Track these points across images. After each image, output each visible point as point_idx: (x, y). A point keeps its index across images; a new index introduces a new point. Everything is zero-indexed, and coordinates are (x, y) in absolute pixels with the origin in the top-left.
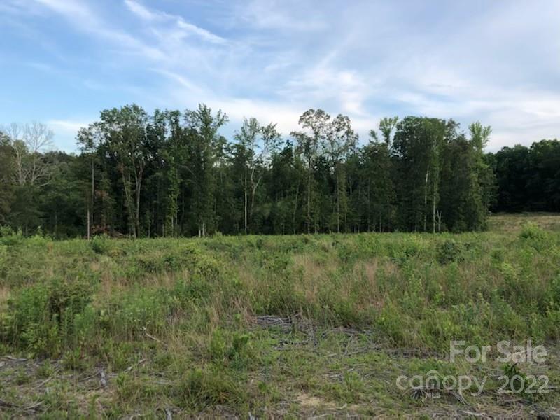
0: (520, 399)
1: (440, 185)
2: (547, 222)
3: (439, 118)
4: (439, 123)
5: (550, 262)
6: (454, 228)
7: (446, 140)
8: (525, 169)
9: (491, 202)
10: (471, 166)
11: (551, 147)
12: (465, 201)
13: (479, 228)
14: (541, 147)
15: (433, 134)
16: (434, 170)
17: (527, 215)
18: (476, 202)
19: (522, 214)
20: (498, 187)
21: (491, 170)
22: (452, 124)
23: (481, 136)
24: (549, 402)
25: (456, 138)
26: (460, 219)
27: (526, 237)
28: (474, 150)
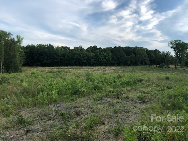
0: (22, 126)
1: (4, 56)
2: (40, 69)
3: (4, 31)
4: (4, 33)
5: (38, 81)
6: (10, 72)
7: (7, 39)
8: (34, 52)
9: (23, 63)
10: (16, 50)
11: (42, 46)
12: (14, 62)
13: (19, 71)
14: (39, 46)
15: (2, 36)
16: (2, 50)
17: (34, 67)
18: (18, 63)
19: (33, 67)
20: (26, 58)
21: (24, 52)
22: (9, 34)
23: (20, 40)
24: (31, 125)
25: (11, 39)
26: (12, 68)
27: (33, 74)
28: (18, 44)
